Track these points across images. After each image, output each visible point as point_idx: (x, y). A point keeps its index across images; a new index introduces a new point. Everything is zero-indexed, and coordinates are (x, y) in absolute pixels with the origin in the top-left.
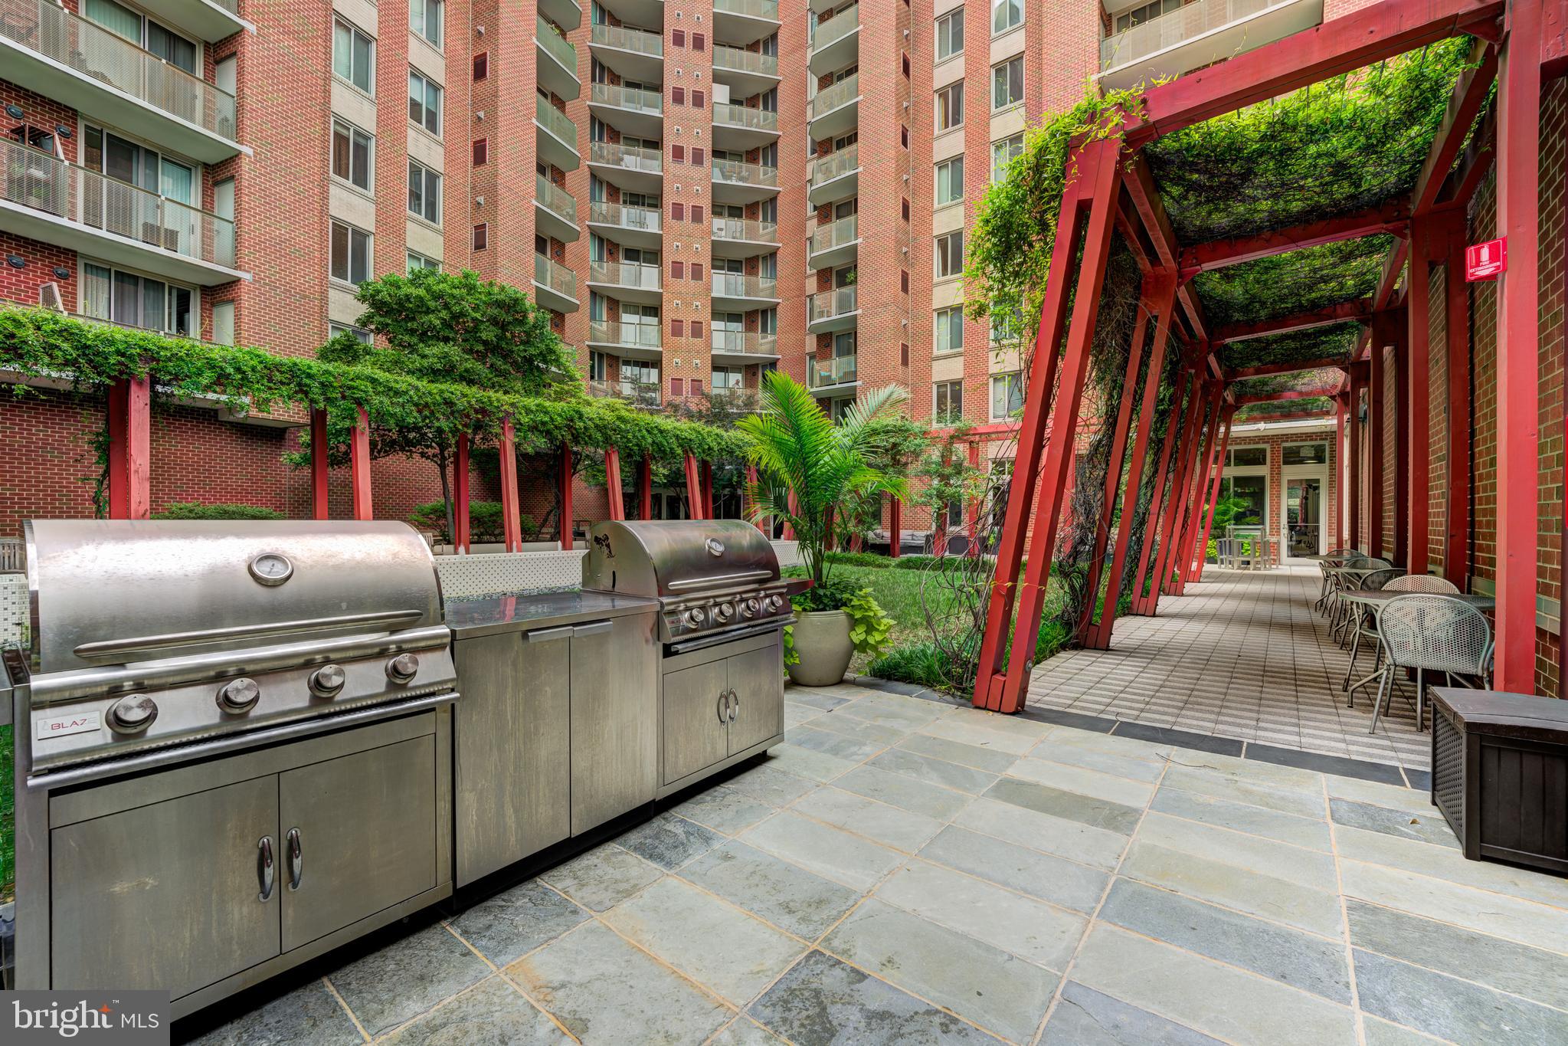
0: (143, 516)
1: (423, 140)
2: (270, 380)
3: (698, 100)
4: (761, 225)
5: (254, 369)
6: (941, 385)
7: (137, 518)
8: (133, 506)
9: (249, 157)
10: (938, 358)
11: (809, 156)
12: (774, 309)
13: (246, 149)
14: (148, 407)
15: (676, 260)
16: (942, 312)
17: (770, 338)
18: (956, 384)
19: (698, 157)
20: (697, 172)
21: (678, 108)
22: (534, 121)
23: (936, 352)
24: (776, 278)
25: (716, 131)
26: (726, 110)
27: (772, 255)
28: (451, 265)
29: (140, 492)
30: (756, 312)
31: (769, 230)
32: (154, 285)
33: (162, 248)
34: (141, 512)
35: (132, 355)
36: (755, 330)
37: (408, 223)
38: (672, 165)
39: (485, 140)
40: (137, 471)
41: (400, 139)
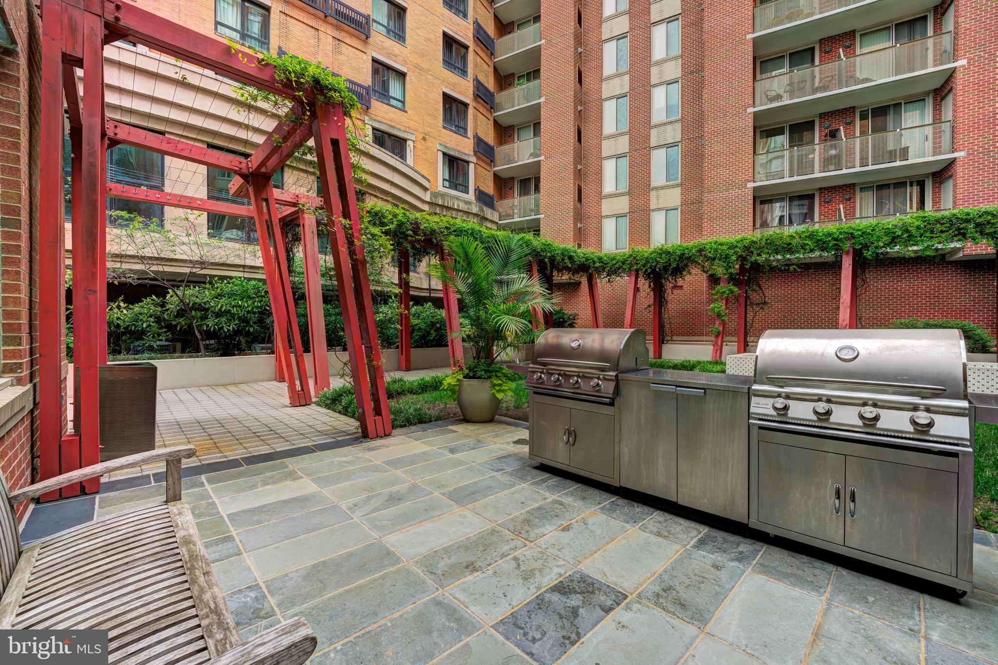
0: (845, 328)
2: (932, 232)
5: (918, 228)
7: (842, 329)
8: (840, 321)
14: (851, 266)
29: (844, 314)
32: (900, 184)
33: (898, 162)
34: (844, 325)
35: (841, 239)
40: (843, 303)
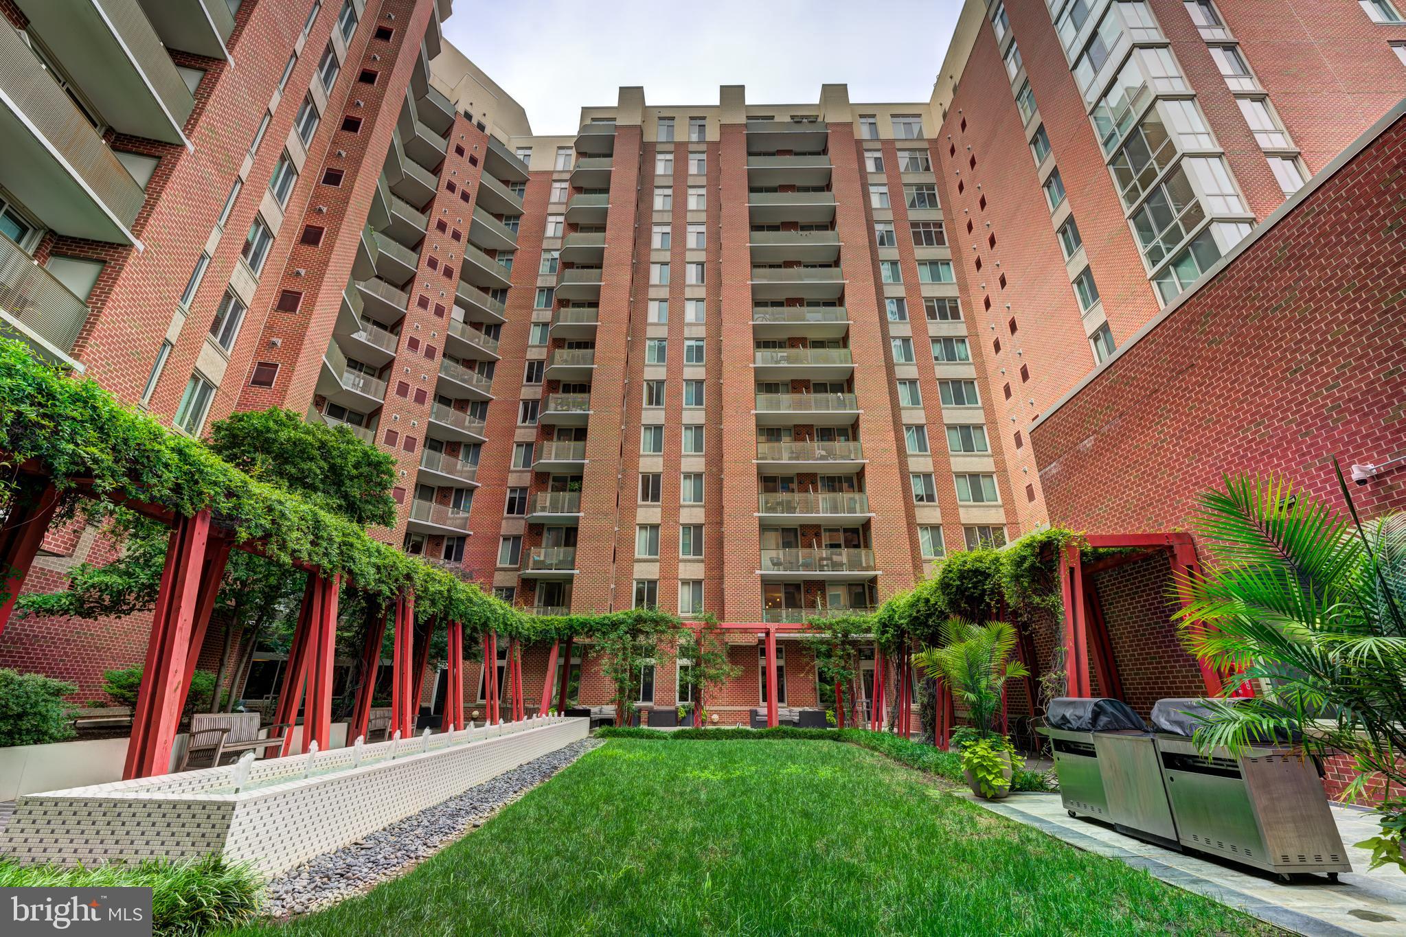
1: (245, 274)
3: (440, 311)
4: (468, 418)
6: (640, 582)
9: (138, 252)
10: (639, 561)
11: (525, 382)
12: (471, 490)
13: (138, 244)
15: (391, 429)
16: (643, 527)
17: (462, 515)
18: (652, 583)
19: (430, 353)
20: (427, 364)
21: (420, 311)
22: (343, 292)
23: (637, 556)
24: (476, 463)
25: (449, 339)
26: (460, 326)
27: (478, 445)
28: (224, 393)
30: (451, 489)
31: (476, 425)
36: (447, 504)
37: (206, 343)
38: (407, 352)
39: (301, 294)
41: (229, 268)
